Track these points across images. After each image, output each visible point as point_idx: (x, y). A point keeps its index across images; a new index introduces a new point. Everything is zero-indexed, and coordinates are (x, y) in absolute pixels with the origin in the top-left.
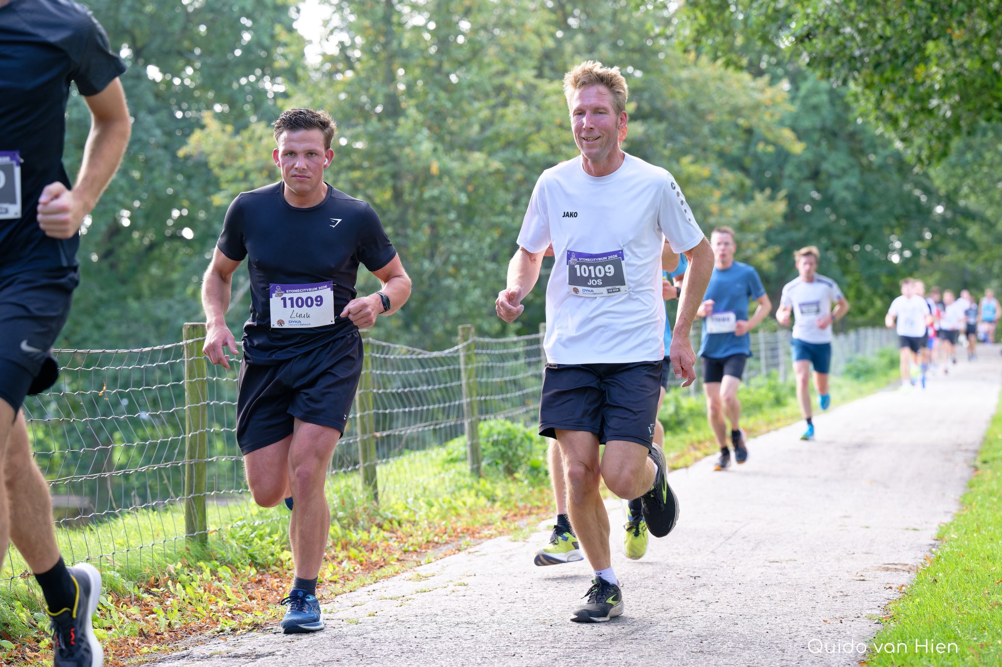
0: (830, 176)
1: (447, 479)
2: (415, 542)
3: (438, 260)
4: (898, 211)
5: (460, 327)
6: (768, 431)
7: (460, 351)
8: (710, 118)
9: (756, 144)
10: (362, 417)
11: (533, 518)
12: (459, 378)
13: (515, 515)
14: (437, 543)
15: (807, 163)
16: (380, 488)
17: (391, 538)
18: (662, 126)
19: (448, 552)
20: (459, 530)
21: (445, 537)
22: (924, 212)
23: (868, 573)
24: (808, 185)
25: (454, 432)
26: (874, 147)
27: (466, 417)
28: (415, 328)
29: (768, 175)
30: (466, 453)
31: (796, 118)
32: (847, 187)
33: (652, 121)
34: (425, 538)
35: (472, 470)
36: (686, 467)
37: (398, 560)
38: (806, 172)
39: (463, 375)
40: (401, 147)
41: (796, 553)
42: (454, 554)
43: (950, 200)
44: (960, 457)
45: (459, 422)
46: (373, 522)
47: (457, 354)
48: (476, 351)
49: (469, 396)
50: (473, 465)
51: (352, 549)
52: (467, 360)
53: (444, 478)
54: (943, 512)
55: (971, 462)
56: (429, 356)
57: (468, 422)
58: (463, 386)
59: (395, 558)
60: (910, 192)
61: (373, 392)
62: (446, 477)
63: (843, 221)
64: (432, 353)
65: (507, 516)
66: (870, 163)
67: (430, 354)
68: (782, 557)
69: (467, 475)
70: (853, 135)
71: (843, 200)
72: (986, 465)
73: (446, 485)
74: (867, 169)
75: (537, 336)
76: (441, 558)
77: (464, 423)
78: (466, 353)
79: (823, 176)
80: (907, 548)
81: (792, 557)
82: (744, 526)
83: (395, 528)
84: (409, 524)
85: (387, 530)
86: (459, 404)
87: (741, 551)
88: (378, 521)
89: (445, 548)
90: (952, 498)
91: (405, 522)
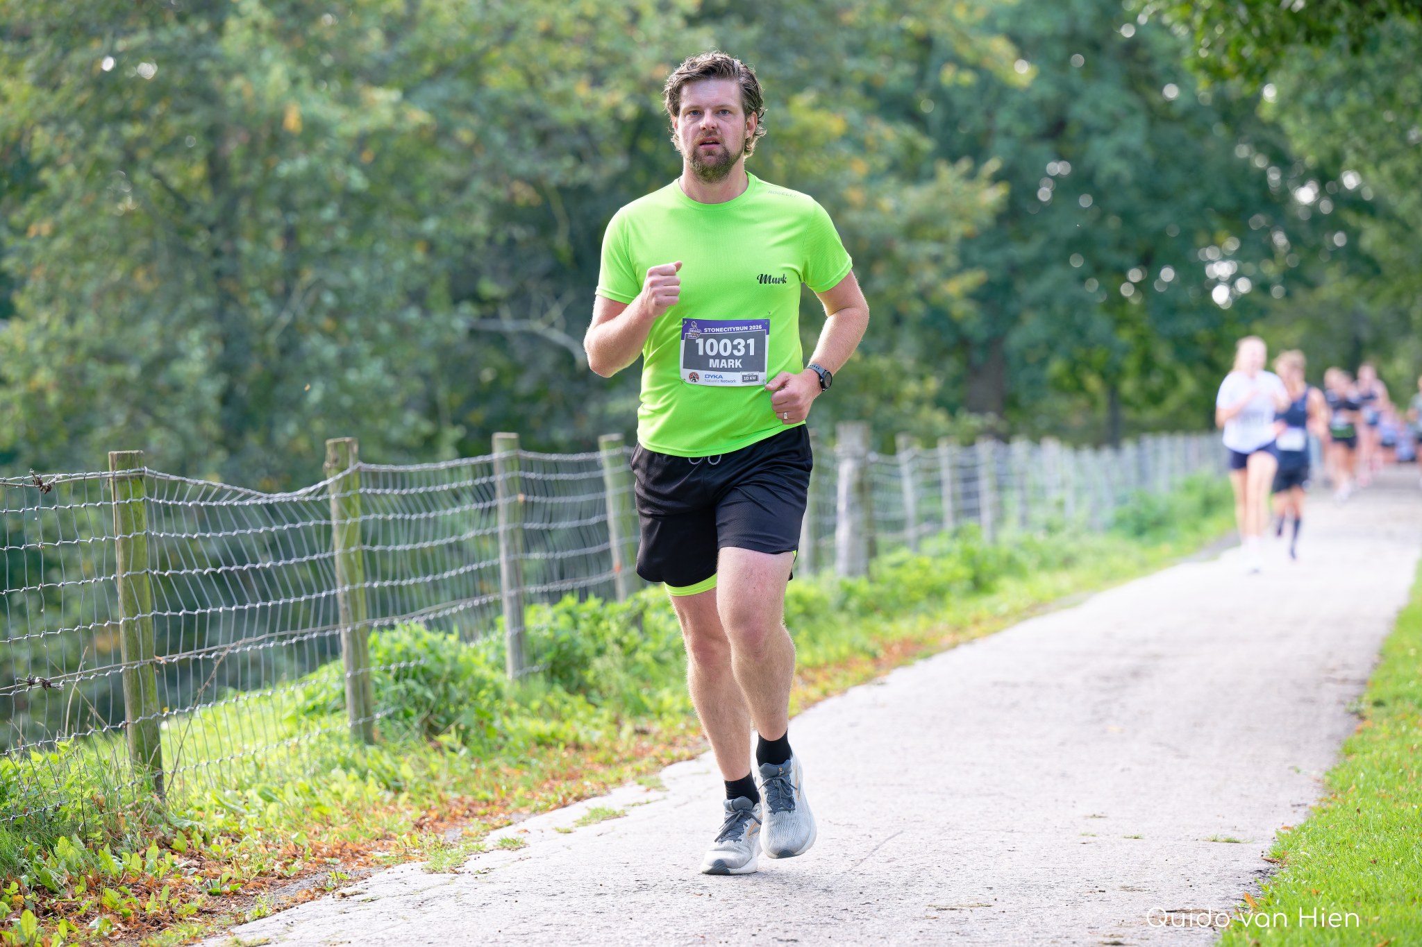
0: (1088, 131)
1: (305, 749)
2: (236, 875)
3: (298, 304)
4: (1225, 200)
5: (329, 442)
6: (954, 646)
7: (330, 489)
8: (848, 17)
9: (938, 69)
10: (128, 625)
11: (475, 825)
12: (328, 544)
13: (440, 819)
14: (279, 877)
15: (1042, 105)
16: (167, 766)
17: (188, 867)
18: (752, 33)
19: (300, 896)
20: (324, 850)
21: (297, 865)
22: (1276, 204)
24: (1042, 149)
25: (327, 650)
26: (1174, 74)
27: (341, 623)
29: (965, 129)
30: (343, 694)
31: (1018, 15)
32: (1122, 153)
33: (733, 22)
34: (255, 867)
35: (356, 729)
37: (200, 912)
38: (1039, 123)
39: (336, 536)
41: (992, 892)
42: (312, 899)
43: (1325, 177)
44: (1331, 693)
45: (327, 634)
46: (151, 837)
47: (325, 496)
48: (361, 490)
49: (347, 580)
50: (357, 719)
51: (108, 891)
52: (345, 510)
53: (298, 746)
54: (1289, 805)
55: (1351, 704)
56: (265, 501)
57: (346, 633)
58: (337, 560)
59: (193, 907)
60: (1247, 162)
61: (152, 575)
62: (303, 742)
63: (1113, 223)
64: (271, 495)
65: (423, 821)
66: (1169, 103)
67: (268, 498)
68: (963, 900)
69: (346, 738)
70: (1131, 47)
71: (1115, 179)
72: (1382, 710)
73: (301, 760)
74: (1159, 115)
75: (487, 458)
76: (285, 908)
77: (339, 634)
78: (342, 495)
79: (1073, 131)
80: (1211, 878)
81: (982, 900)
82: (893, 836)
83: (196, 847)
84: (226, 838)
85: (179, 852)
86: (327, 597)
87: (882, 888)
88: (162, 833)
89: (296, 887)
90: (1310, 777)
91: (217, 836)
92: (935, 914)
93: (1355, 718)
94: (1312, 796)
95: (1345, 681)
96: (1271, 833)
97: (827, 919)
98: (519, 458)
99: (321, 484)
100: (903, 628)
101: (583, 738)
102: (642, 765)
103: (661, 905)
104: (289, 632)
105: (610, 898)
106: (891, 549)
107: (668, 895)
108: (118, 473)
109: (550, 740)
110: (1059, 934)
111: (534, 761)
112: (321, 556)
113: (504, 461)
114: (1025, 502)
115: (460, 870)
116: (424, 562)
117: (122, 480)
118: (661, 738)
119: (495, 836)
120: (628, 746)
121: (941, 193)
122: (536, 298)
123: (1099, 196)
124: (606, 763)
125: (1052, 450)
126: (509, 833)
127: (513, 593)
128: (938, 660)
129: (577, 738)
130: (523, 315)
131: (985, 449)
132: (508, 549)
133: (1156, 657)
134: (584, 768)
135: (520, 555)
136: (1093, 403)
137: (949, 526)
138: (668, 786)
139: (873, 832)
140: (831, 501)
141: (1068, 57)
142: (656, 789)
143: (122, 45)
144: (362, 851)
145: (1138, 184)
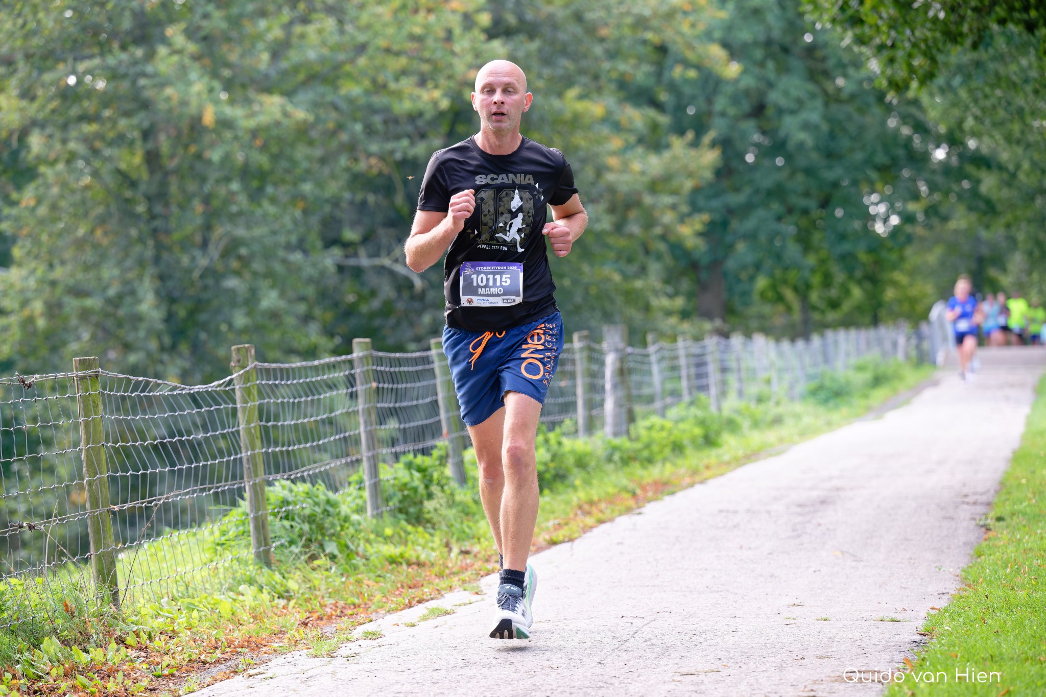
0: (780, 112)
1: (221, 570)
2: (173, 663)
3: (214, 252)
4: (881, 158)
5: (234, 348)
6: (692, 485)
7: (235, 382)
8: (604, 32)
9: (671, 68)
10: (90, 484)
11: (345, 622)
12: (235, 422)
13: (320, 618)
14: (204, 663)
15: (747, 93)
16: (121, 586)
17: (138, 657)
18: (534, 45)
19: (219, 677)
20: (236, 643)
21: (218, 654)
22: (919, 160)
23: (822, 687)
24: (749, 126)
26: (842, 67)
27: (245, 478)
29: (691, 111)
31: (729, 28)
32: (806, 126)
33: (522, 37)
34: (186, 656)
35: (258, 555)
36: (571, 540)
37: (147, 689)
38: (746, 106)
39: (240, 415)
41: (721, 661)
42: (228, 678)
43: (953, 140)
44: (965, 512)
45: (236, 486)
46: (111, 636)
47: (231, 387)
48: (258, 382)
49: (250, 448)
50: (259, 548)
51: (79, 677)
52: (246, 397)
53: (217, 568)
54: (936, 594)
55: (980, 520)
56: (188, 392)
57: (249, 485)
58: (242, 433)
59: (142, 686)
60: (897, 130)
61: (107, 446)
62: (220, 565)
63: (800, 177)
64: (192, 387)
65: (308, 620)
66: (839, 90)
67: (190, 389)
68: (700, 667)
69: (250, 562)
70: (811, 50)
71: (801, 146)
72: (1002, 523)
73: (219, 578)
74: (832, 99)
75: (349, 357)
76: (208, 685)
77: (244, 486)
78: (244, 386)
79: (770, 112)
80: (880, 647)
81: (714, 667)
82: (649, 623)
83: (143, 643)
84: (164, 636)
85: (131, 646)
86: (235, 459)
87: (641, 660)
88: (118, 633)
89: (216, 670)
90: (951, 573)
91: (158, 634)
92: (680, 678)
93: (983, 529)
94: (952, 587)
95: (975, 503)
96: (923, 614)
97: (601, 684)
98: (372, 357)
99: (229, 378)
100: (655, 473)
101: (423, 558)
102: (466, 576)
103: (480, 676)
104: (207, 486)
105: (443, 672)
106: (645, 416)
107: (486, 670)
108: (81, 373)
109: (400, 560)
110: (769, 690)
111: (388, 575)
112: (230, 430)
113: (361, 359)
114: (740, 380)
115: (335, 655)
116: (306, 434)
117: (82, 378)
118: (479, 556)
119: (360, 629)
120: (456, 563)
121: (675, 158)
122: (384, 241)
123: (789, 158)
124: (440, 576)
125: (760, 341)
126: (370, 627)
127: (370, 454)
128: (680, 495)
129: (418, 558)
130: (375, 254)
131: (712, 343)
132: (366, 422)
133: (838, 489)
134: (424, 579)
135: (374, 427)
136: (789, 309)
137: (687, 398)
138: (485, 591)
139: (634, 621)
140: (600, 382)
141: (766, 57)
142: (477, 593)
143: (81, 67)
144: (264, 642)
145: (817, 148)
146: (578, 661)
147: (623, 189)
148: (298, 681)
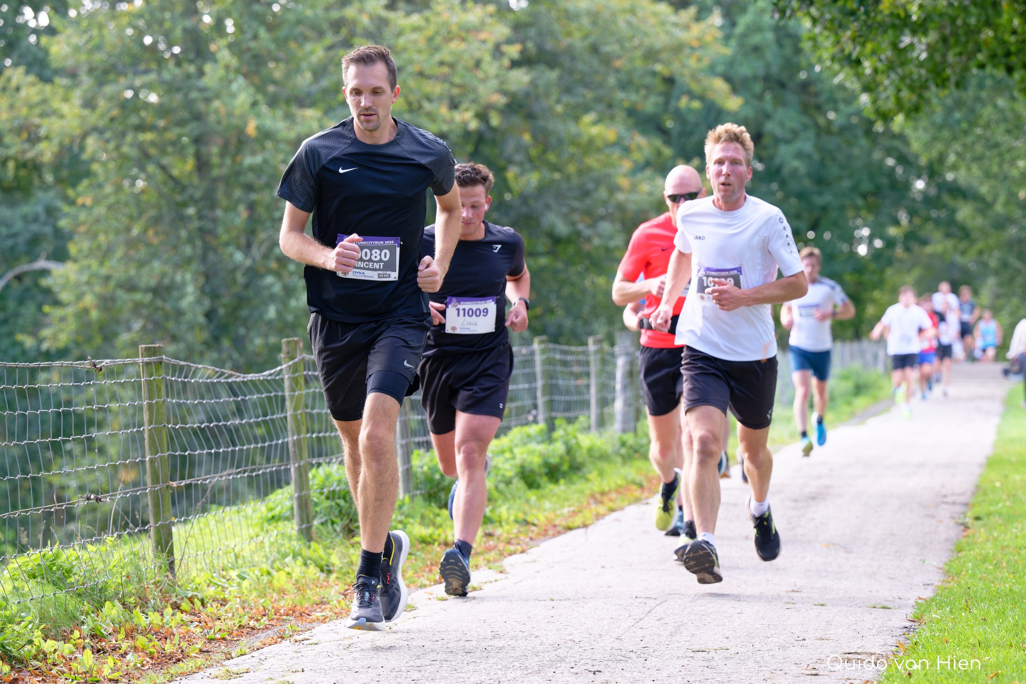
0: (777, 141)
1: (267, 544)
2: (224, 627)
3: (256, 252)
4: (866, 186)
5: (284, 340)
7: (284, 372)
8: (618, 64)
9: (678, 99)
10: (152, 461)
12: (283, 408)
14: (253, 629)
16: (177, 555)
17: (192, 622)
18: (553, 75)
19: (267, 641)
20: (282, 611)
21: (265, 621)
22: (900, 188)
23: (823, 666)
25: (277, 481)
26: (834, 103)
27: (291, 461)
28: (226, 343)
30: (292, 508)
31: (731, 63)
32: (799, 155)
33: (542, 67)
34: (237, 622)
35: (301, 531)
36: (585, 526)
37: (201, 651)
39: (288, 403)
40: (208, 100)
41: (728, 640)
42: (276, 643)
43: (932, 172)
44: (945, 512)
45: (282, 468)
46: (167, 601)
47: (281, 376)
48: (305, 373)
49: (296, 432)
50: (301, 525)
51: (140, 637)
52: (294, 385)
53: (262, 542)
54: (921, 585)
55: (959, 518)
56: (242, 379)
57: (295, 467)
58: (289, 419)
59: (196, 648)
60: (881, 162)
61: (168, 427)
62: (266, 540)
63: (792, 202)
64: (246, 375)
65: (346, 593)
66: (830, 122)
67: (244, 377)
68: (710, 645)
69: (294, 538)
70: (805, 86)
71: (794, 173)
72: (979, 522)
73: (265, 552)
74: (825, 131)
76: (258, 649)
77: (290, 469)
78: (293, 376)
79: (766, 140)
80: (874, 631)
81: (722, 645)
82: (661, 604)
83: (197, 609)
84: (216, 603)
85: (186, 612)
86: (283, 443)
87: (655, 637)
88: (174, 599)
89: (264, 635)
90: (934, 566)
91: (211, 601)
92: (692, 654)
93: (962, 528)
94: (936, 579)
95: (954, 503)
96: (912, 602)
97: (619, 658)
102: (492, 555)
104: (257, 466)
105: (474, 643)
107: (513, 641)
108: (146, 359)
109: (429, 540)
110: (775, 668)
111: (419, 553)
112: (279, 416)
117: (148, 364)
118: (502, 538)
120: (480, 544)
123: (783, 184)
127: (404, 442)
138: (508, 570)
139: (647, 601)
140: (612, 383)
141: (764, 91)
142: (501, 572)
143: (138, 82)
144: (307, 612)
145: (809, 175)
146: (597, 636)
147: (632, 207)
148: (341, 647)
